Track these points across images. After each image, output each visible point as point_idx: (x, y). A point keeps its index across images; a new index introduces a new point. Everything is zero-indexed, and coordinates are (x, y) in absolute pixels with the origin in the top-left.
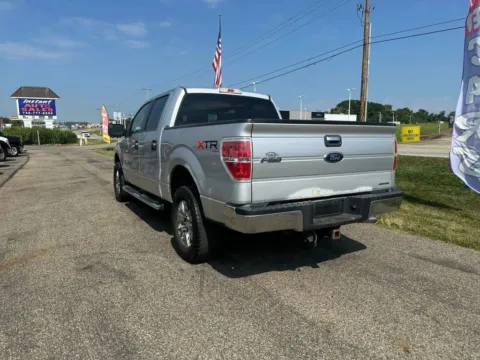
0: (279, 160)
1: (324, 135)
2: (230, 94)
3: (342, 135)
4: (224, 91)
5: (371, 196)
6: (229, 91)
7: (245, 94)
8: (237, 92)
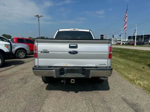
0: (49, 52)
1: (69, 44)
2: (74, 30)
3: (78, 44)
4: (72, 30)
5: (90, 69)
6: (74, 29)
7: (80, 30)
8: (77, 30)
